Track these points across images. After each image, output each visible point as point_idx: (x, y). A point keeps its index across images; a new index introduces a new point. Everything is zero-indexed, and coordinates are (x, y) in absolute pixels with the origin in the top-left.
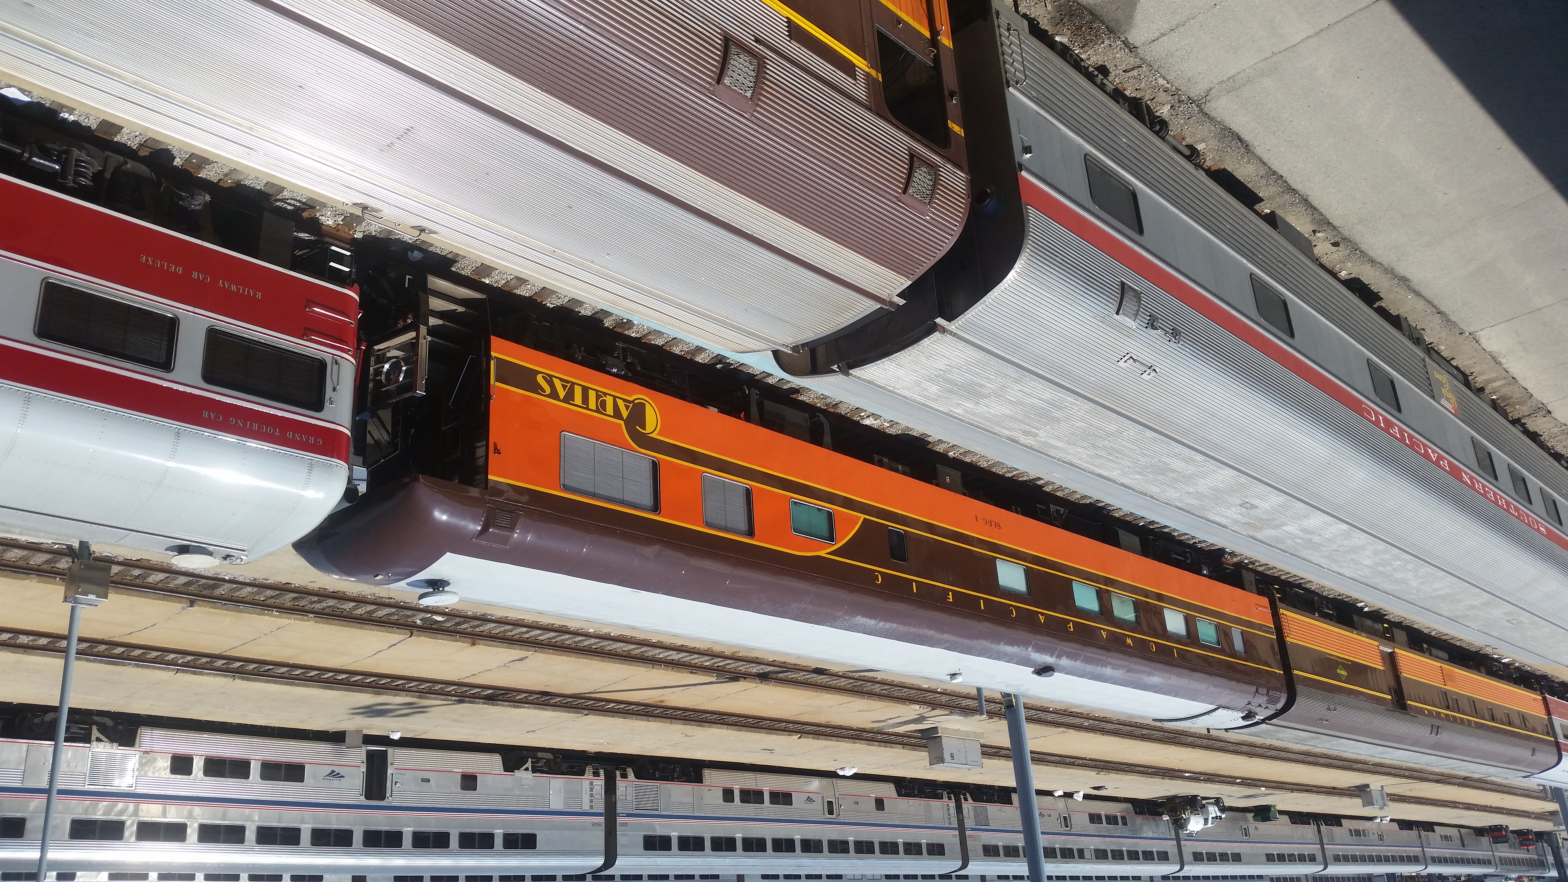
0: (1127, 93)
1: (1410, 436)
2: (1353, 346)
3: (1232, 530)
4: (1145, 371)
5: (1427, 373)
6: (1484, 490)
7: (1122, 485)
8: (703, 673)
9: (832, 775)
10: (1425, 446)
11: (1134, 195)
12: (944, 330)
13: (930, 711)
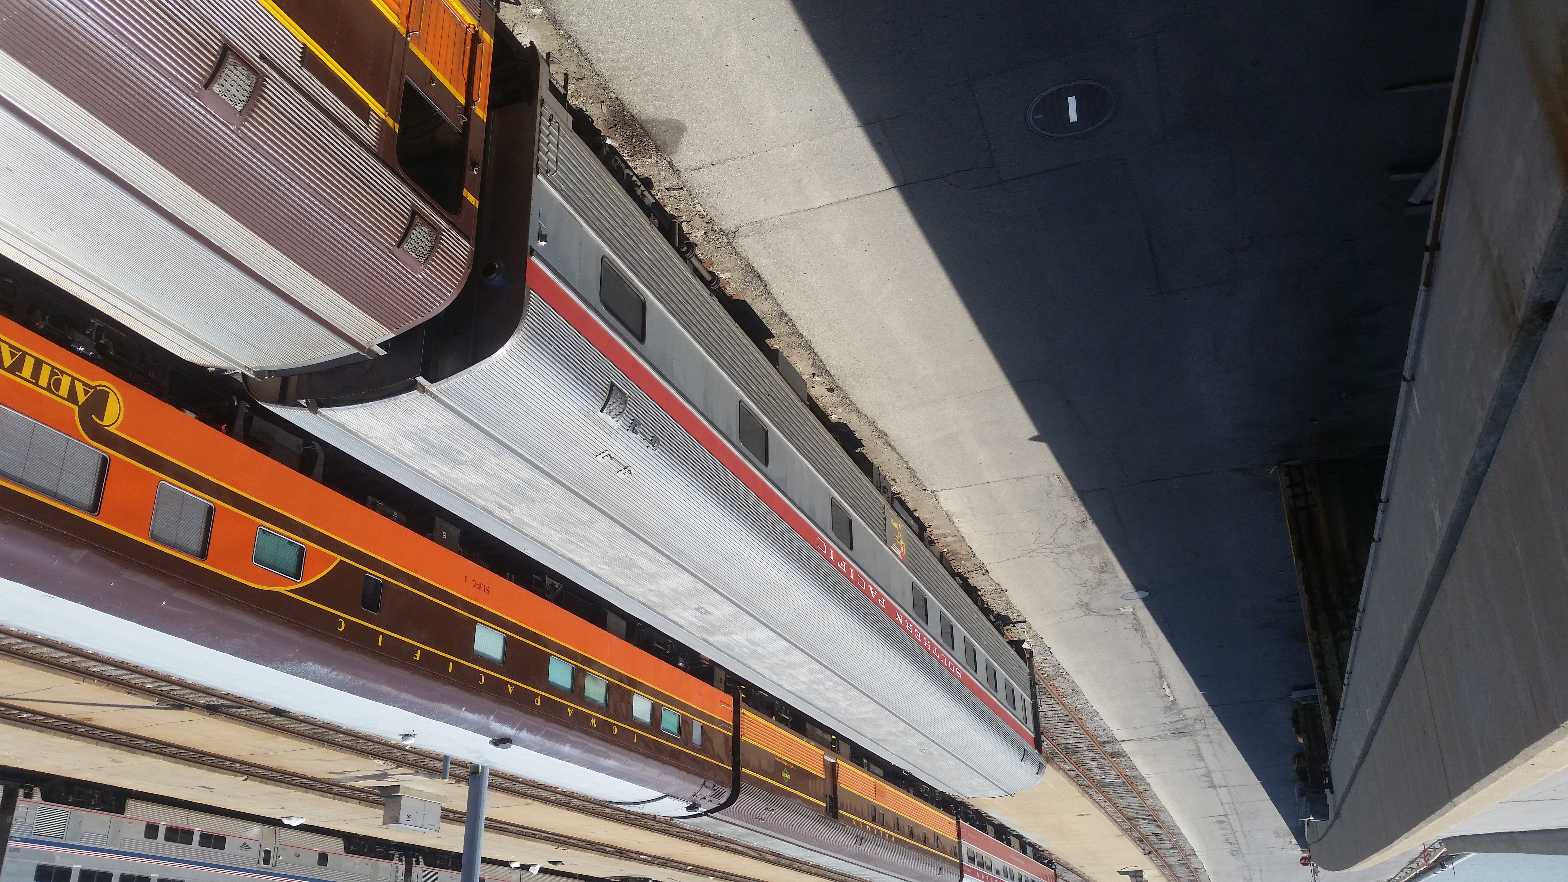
0: (667, 209)
1: (856, 573)
2: (822, 483)
3: (687, 631)
4: (621, 470)
5: (885, 519)
6: (913, 631)
7: (591, 572)
8: (141, 695)
9: (277, 823)
10: (867, 583)
11: (643, 305)
12: (424, 390)
13: (394, 768)
